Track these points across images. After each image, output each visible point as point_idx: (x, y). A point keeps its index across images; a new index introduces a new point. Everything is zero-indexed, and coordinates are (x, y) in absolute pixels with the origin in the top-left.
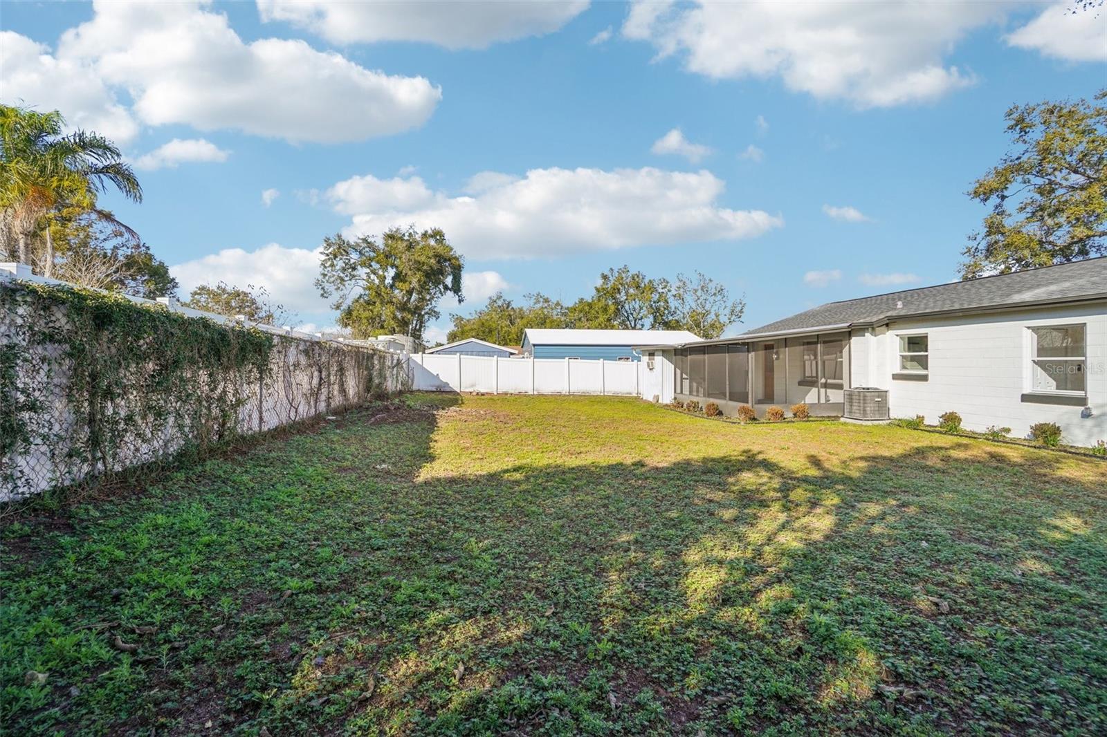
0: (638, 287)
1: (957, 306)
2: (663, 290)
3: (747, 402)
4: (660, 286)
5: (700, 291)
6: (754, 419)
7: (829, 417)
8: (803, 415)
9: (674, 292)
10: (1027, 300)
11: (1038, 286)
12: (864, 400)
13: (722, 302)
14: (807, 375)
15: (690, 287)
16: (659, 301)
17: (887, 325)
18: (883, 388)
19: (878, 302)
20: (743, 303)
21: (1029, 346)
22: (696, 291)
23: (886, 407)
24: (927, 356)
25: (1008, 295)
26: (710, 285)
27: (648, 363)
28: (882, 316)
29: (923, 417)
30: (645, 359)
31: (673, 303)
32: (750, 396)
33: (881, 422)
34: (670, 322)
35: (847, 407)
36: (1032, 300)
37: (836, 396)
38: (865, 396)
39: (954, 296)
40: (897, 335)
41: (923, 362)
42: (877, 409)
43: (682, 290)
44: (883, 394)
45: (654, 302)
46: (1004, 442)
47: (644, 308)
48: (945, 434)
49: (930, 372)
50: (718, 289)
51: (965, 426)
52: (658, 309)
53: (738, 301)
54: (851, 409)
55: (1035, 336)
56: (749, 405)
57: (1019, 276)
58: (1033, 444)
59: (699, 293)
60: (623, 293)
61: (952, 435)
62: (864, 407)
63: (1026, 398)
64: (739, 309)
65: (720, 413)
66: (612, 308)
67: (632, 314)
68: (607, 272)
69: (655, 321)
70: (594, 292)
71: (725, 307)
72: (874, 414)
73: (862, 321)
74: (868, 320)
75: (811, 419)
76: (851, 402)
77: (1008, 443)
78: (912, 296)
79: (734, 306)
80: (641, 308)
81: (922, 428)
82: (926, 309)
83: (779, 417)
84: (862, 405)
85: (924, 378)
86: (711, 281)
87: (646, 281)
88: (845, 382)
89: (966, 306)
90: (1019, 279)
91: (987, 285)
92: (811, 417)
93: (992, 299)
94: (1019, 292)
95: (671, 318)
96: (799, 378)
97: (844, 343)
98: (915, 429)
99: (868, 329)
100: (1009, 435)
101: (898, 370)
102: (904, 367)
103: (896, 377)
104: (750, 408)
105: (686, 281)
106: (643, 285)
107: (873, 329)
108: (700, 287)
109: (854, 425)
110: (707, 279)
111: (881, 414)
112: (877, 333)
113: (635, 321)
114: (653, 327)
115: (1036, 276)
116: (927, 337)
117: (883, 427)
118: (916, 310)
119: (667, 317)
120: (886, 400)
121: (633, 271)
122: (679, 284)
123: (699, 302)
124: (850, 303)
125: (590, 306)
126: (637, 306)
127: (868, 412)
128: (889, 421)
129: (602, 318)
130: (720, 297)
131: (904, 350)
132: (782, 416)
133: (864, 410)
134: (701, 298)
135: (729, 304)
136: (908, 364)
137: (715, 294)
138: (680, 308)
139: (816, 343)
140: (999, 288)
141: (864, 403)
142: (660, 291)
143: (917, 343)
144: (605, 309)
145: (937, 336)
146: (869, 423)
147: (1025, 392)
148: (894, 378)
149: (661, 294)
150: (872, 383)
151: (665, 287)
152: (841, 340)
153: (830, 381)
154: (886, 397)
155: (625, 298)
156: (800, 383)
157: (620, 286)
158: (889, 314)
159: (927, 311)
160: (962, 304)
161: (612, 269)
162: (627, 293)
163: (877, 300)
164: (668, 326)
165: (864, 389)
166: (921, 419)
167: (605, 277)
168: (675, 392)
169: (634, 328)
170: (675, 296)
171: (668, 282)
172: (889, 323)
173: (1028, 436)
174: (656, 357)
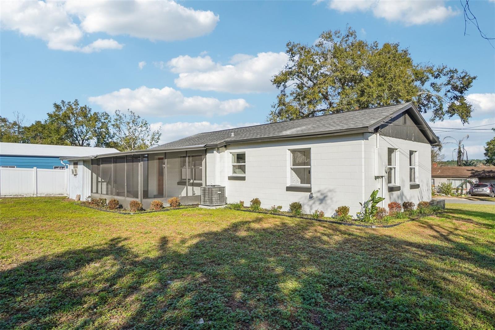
0: (85, 116)
1: (258, 136)
2: (105, 121)
3: (138, 198)
4: (103, 118)
5: (131, 123)
6: (142, 209)
7: (193, 205)
8: (177, 205)
9: (113, 123)
10: (288, 134)
11: (294, 128)
12: (211, 193)
13: (146, 132)
14: (183, 178)
15: (125, 120)
16: (102, 128)
17: (225, 146)
18: (222, 185)
19: (224, 133)
20: (159, 133)
21: (289, 159)
22: (129, 123)
23: (223, 197)
24: (245, 165)
25: (281, 131)
26: (139, 120)
27: (72, 170)
28: (223, 141)
29: (243, 202)
30: (71, 167)
31: (112, 130)
32: (139, 193)
33: (220, 207)
34: (110, 143)
35: (202, 198)
36: (290, 134)
37: (198, 191)
38: (212, 191)
39: (258, 131)
40: (231, 153)
41: (243, 169)
42: (218, 198)
43: (119, 121)
44: (222, 189)
45: (98, 128)
46: (278, 215)
47: (90, 132)
48: (252, 212)
49: (247, 175)
50: (144, 123)
51: (263, 206)
52: (101, 133)
53: (156, 132)
54: (204, 199)
55: (292, 154)
56: (138, 200)
57: (287, 123)
58: (291, 215)
59: (131, 125)
60: (73, 119)
61: (255, 212)
62: (211, 198)
63: (289, 189)
64: (156, 137)
65: (121, 207)
66: (63, 130)
67: (80, 136)
68: (59, 103)
69: (98, 142)
70: (47, 117)
71: (148, 135)
72: (217, 202)
73: (212, 143)
74: (215, 143)
75: (181, 207)
76: (204, 195)
77: (280, 215)
78: (241, 131)
79: (154, 134)
80: (87, 132)
81: (242, 209)
82: (244, 137)
83: (161, 207)
84: (210, 196)
85: (243, 179)
86: (139, 117)
87: (92, 113)
88: (203, 182)
89: (262, 137)
90: (287, 124)
91: (274, 127)
92: (182, 205)
93: (274, 133)
94: (286, 130)
95: (110, 140)
96: (178, 180)
97: (203, 157)
98: (238, 210)
99: (215, 148)
100: (281, 210)
101: (231, 174)
102: (234, 172)
103: (231, 178)
104: (140, 202)
105: (122, 115)
106: (89, 115)
107: (218, 148)
108: (131, 121)
109: (206, 210)
110: (137, 116)
111: (222, 202)
112: (220, 151)
113: (83, 141)
114: (97, 146)
115: (293, 123)
116: (245, 154)
117: (222, 210)
118: (240, 138)
119: (108, 140)
120: (224, 193)
121: (81, 105)
122: (116, 117)
123: (131, 131)
124: (210, 134)
125: (43, 127)
126: (84, 130)
127: (214, 201)
128: (226, 205)
129: (55, 137)
130: (144, 128)
131: (235, 162)
132: (161, 206)
133: (212, 200)
134: (132, 128)
135: (151, 133)
136: (237, 170)
137: (141, 126)
138: (117, 134)
139: (186, 157)
140: (278, 128)
141: (211, 195)
142: (103, 121)
143: (241, 158)
144: (58, 131)
145: (250, 153)
146: (214, 208)
147: (288, 186)
148: (229, 179)
149: (103, 123)
150: (217, 183)
151: (107, 119)
152: (201, 156)
153: (195, 182)
154: (224, 190)
155: (75, 123)
156: (179, 183)
157: (71, 115)
158: (226, 140)
159: (245, 138)
160: (261, 136)
161: (63, 101)
162: (76, 120)
163: (223, 132)
164: (108, 145)
165: (212, 186)
166: (242, 203)
167: (57, 107)
168: (92, 192)
169: (82, 145)
170: (113, 125)
171: (108, 116)
172: (227, 145)
173: (289, 210)
174: (78, 166)
